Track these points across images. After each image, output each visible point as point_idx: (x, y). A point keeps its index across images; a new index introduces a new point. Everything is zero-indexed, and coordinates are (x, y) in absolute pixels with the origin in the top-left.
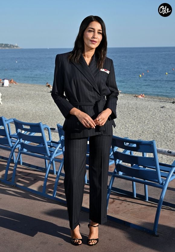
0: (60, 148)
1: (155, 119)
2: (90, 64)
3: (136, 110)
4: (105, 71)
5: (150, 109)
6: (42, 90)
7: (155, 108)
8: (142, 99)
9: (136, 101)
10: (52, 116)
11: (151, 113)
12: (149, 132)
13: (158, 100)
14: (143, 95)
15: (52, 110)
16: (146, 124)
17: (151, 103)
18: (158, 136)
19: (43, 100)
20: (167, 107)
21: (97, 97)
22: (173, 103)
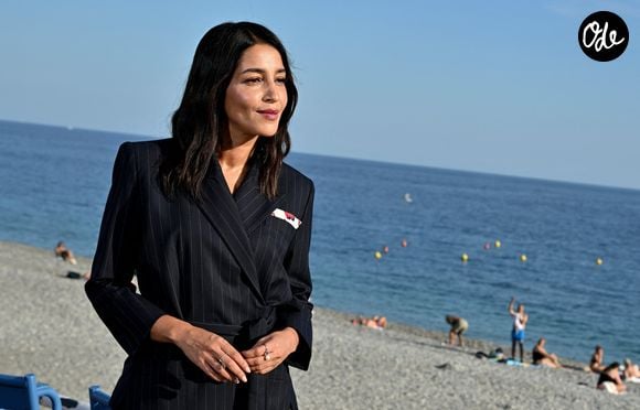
2: (237, 189)
3: (355, 366)
4: (288, 220)
5: (400, 367)
6: (39, 264)
7: (418, 368)
8: (379, 334)
9: (358, 338)
10: (64, 360)
11: (404, 381)
13: (431, 341)
14: (383, 320)
15: (66, 339)
17: (407, 348)
19: (39, 301)
20: (458, 367)
21: (249, 306)
22: (479, 355)
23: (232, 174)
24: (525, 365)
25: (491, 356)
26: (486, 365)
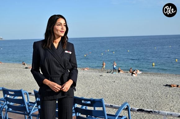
0: (36, 107)
1: (96, 84)
2: (57, 48)
3: (84, 78)
5: (93, 77)
6: (19, 67)
7: (96, 77)
8: (87, 71)
9: (84, 72)
10: (27, 85)
11: (94, 80)
12: (93, 92)
13: (98, 71)
14: (88, 68)
15: (27, 80)
16: (91, 87)
17: (93, 73)
18: (99, 95)
19: (21, 74)
20: (104, 75)
21: (63, 71)
22: (108, 72)
23: (56, 45)
24: (117, 73)
25: (110, 72)
26: (109, 74)
